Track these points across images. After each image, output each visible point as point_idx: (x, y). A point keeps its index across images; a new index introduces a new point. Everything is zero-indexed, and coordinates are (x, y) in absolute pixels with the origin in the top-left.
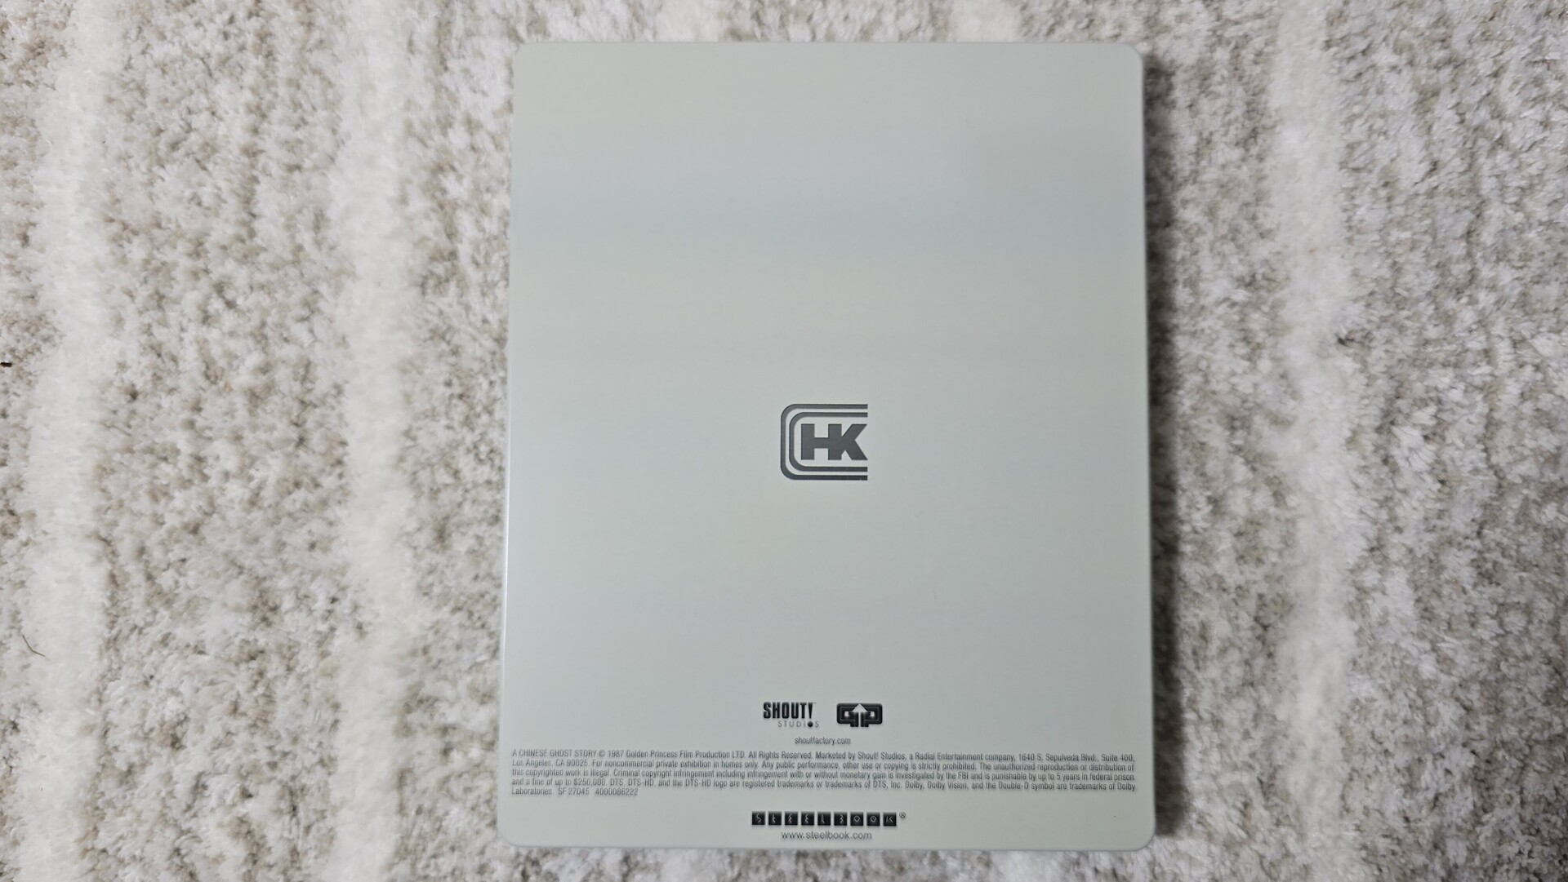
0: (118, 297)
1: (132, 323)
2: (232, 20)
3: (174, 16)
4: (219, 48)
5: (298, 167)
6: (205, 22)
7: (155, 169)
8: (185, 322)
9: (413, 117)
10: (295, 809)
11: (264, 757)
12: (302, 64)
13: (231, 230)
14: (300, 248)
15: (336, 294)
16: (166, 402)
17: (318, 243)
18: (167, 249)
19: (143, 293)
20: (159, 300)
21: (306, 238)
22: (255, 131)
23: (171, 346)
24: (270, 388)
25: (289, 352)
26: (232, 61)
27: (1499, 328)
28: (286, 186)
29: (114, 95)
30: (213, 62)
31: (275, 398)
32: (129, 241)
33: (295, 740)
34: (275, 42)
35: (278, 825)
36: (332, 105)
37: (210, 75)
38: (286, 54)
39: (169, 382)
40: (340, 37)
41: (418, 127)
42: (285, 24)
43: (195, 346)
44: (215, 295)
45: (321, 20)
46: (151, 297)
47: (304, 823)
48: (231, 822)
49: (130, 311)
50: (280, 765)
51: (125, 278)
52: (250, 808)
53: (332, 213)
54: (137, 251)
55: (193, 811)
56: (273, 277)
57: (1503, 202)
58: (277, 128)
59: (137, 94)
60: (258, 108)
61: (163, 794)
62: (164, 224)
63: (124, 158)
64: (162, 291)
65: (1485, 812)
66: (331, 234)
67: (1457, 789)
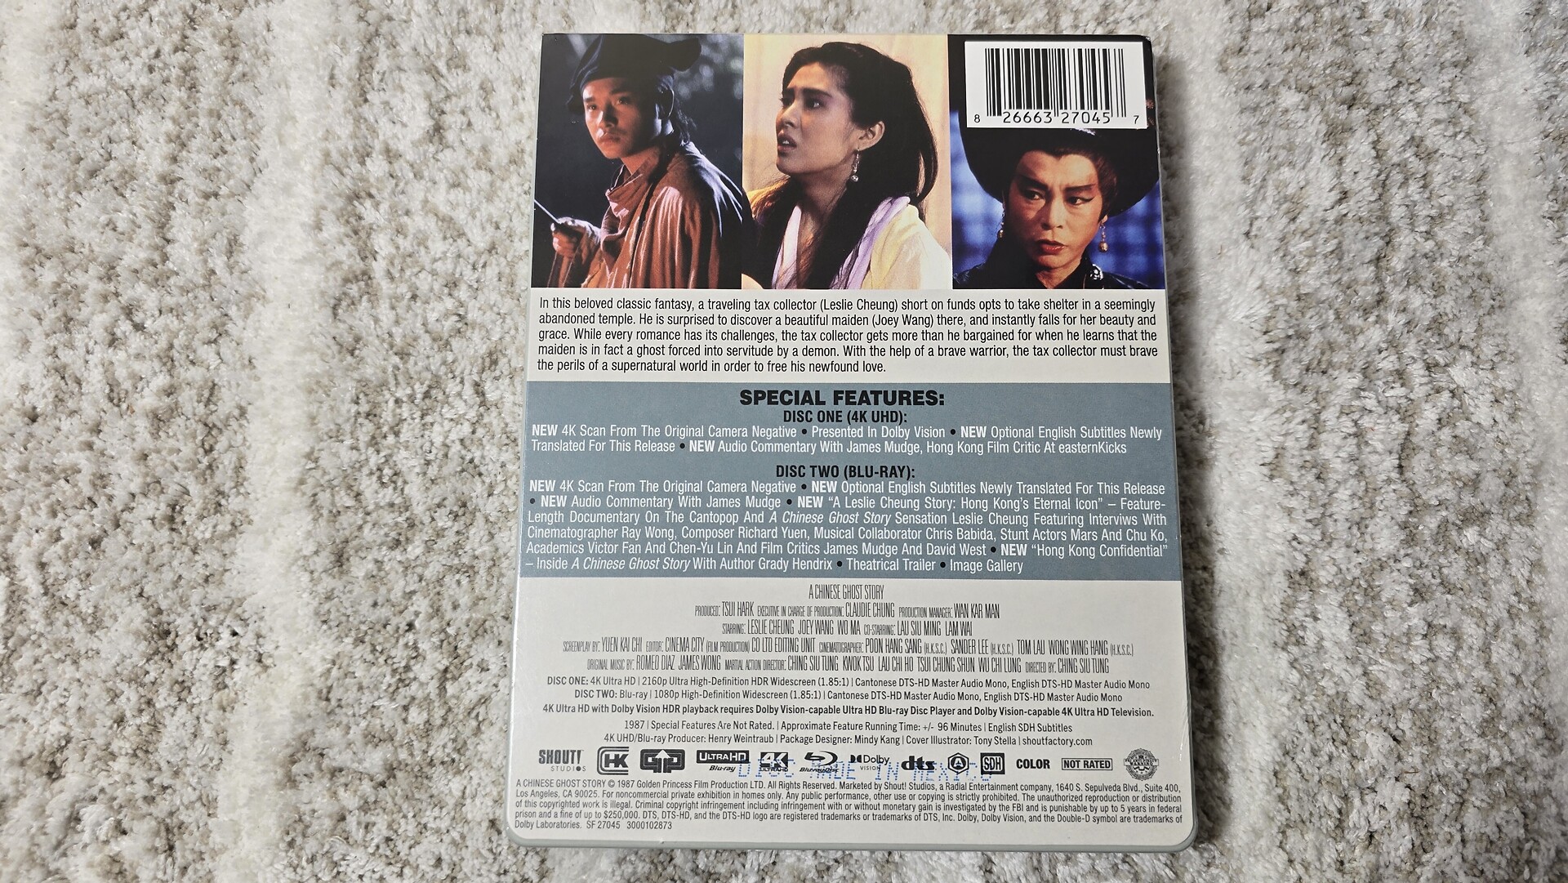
0: (26, 319)
1: (38, 346)
2: (157, 55)
3: (101, 50)
4: (144, 80)
5: (216, 195)
6: (130, 56)
7: (72, 195)
8: (91, 344)
9: (330, 146)
10: (171, 848)
11: (141, 789)
12: (224, 96)
13: (143, 255)
14: (213, 272)
15: (246, 317)
16: (66, 425)
17: (231, 268)
18: (79, 273)
19: (51, 315)
20: (68, 322)
21: (218, 262)
22: (175, 160)
23: (77, 367)
24: (174, 410)
25: (195, 374)
26: (155, 94)
27: (1411, 349)
28: (201, 212)
29: (36, 125)
30: (137, 94)
31: (180, 421)
32: (41, 265)
33: (176, 774)
34: (198, 74)
35: (152, 865)
36: (251, 135)
37: (134, 107)
38: (209, 86)
39: (71, 404)
40: (263, 70)
41: (335, 156)
42: (210, 58)
43: (101, 369)
44: (122, 317)
45: (245, 55)
46: (59, 319)
47: (180, 861)
48: (101, 862)
49: (37, 332)
50: (158, 799)
51: (34, 301)
52: (125, 846)
53: (246, 238)
54: (48, 275)
55: (63, 847)
56: (183, 300)
57: (1412, 230)
58: (197, 156)
59: (59, 123)
60: (178, 137)
61: (33, 830)
62: (76, 248)
63: (42, 185)
64: (70, 313)
65: (1425, 851)
66: (244, 259)
67: (1393, 826)
